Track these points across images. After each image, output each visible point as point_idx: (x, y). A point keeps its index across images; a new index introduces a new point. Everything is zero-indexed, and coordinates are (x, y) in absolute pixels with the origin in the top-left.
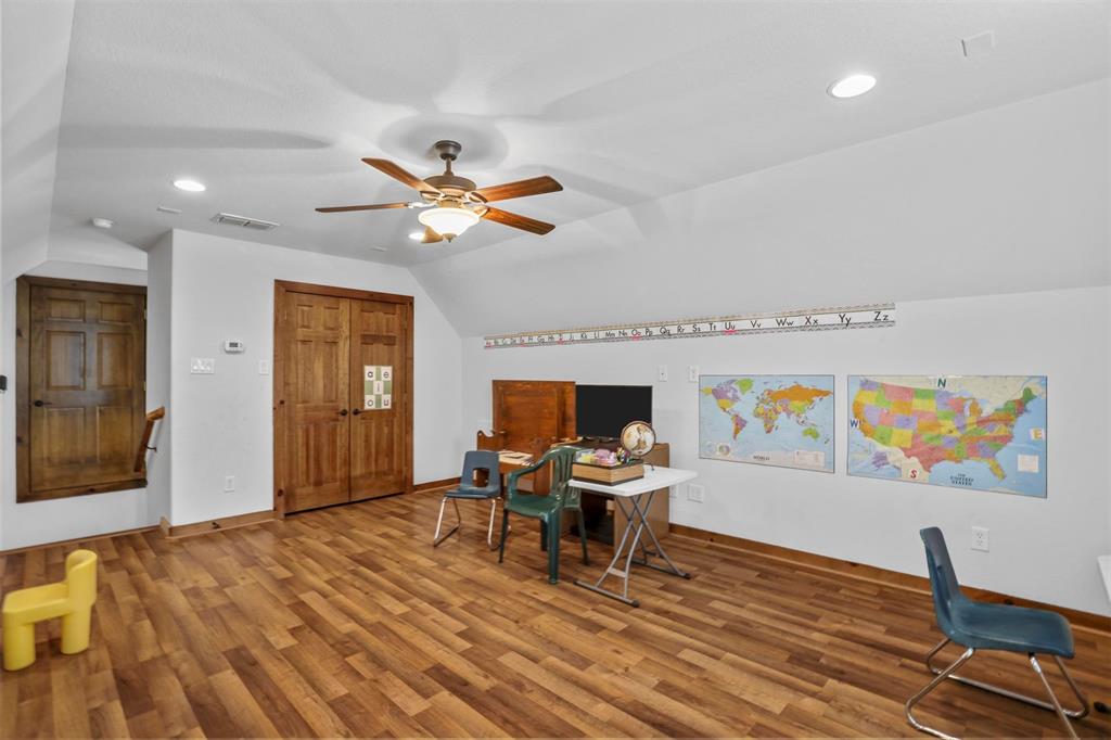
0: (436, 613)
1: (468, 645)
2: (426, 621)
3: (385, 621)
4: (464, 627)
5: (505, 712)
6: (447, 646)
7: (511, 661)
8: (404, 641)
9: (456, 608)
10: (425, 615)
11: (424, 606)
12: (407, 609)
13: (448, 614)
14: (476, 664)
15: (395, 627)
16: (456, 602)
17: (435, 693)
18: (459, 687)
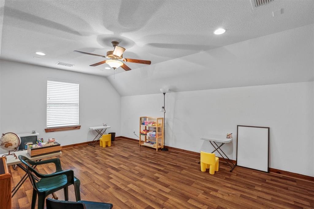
0: (119, 185)
1: (110, 176)
2: (121, 182)
3: (134, 182)
4: (110, 180)
5: (106, 166)
6: (116, 176)
7: (101, 172)
8: (127, 176)
9: (112, 187)
10: (122, 184)
11: (123, 188)
12: (128, 186)
13: (114, 185)
14: (109, 172)
15: (130, 180)
16: (111, 189)
17: (118, 168)
18: (113, 168)
